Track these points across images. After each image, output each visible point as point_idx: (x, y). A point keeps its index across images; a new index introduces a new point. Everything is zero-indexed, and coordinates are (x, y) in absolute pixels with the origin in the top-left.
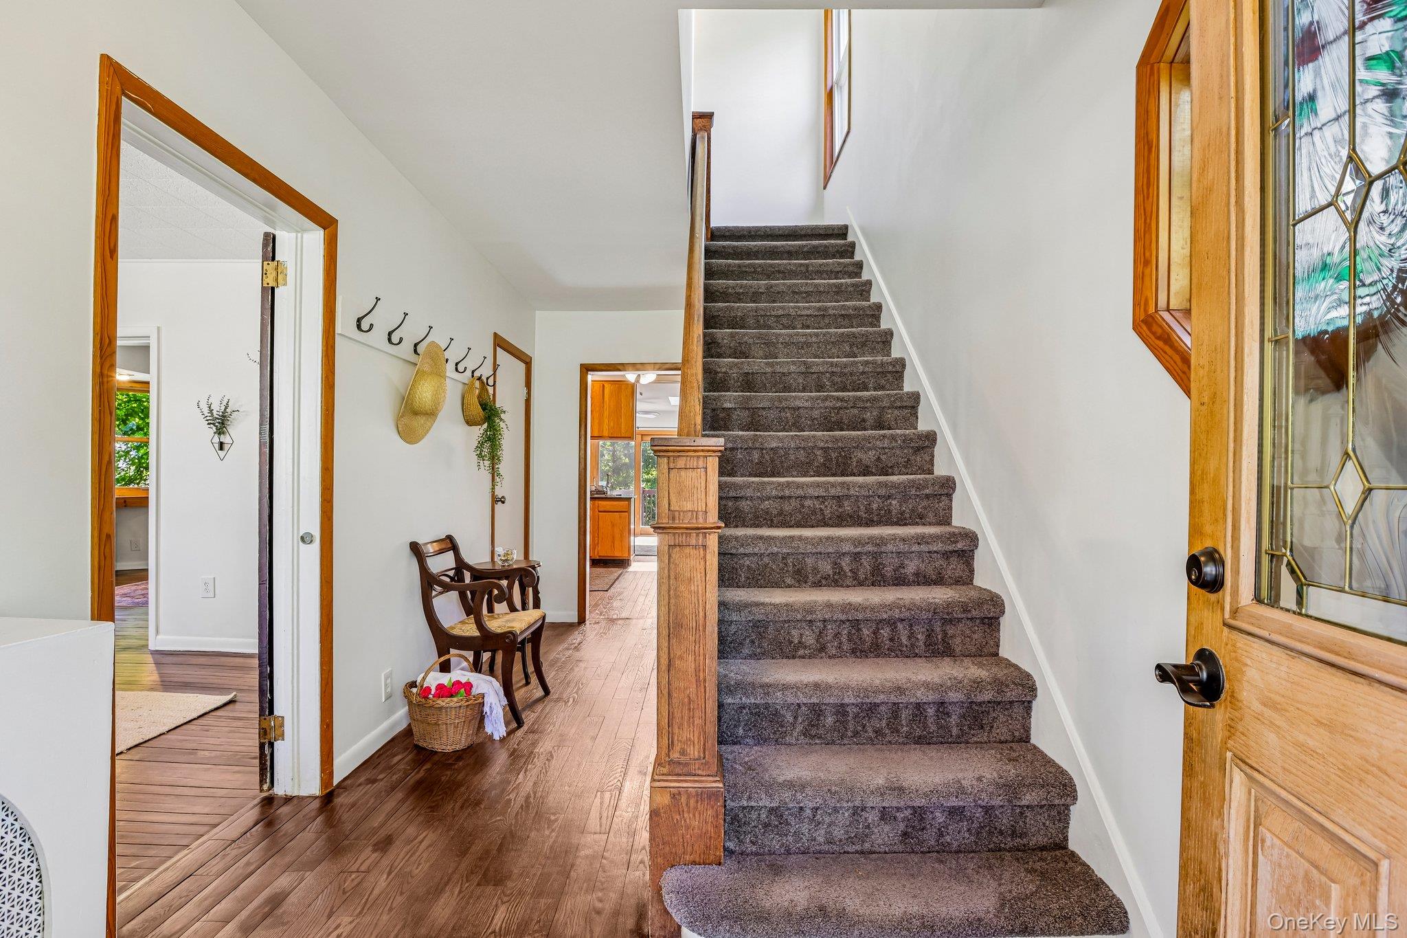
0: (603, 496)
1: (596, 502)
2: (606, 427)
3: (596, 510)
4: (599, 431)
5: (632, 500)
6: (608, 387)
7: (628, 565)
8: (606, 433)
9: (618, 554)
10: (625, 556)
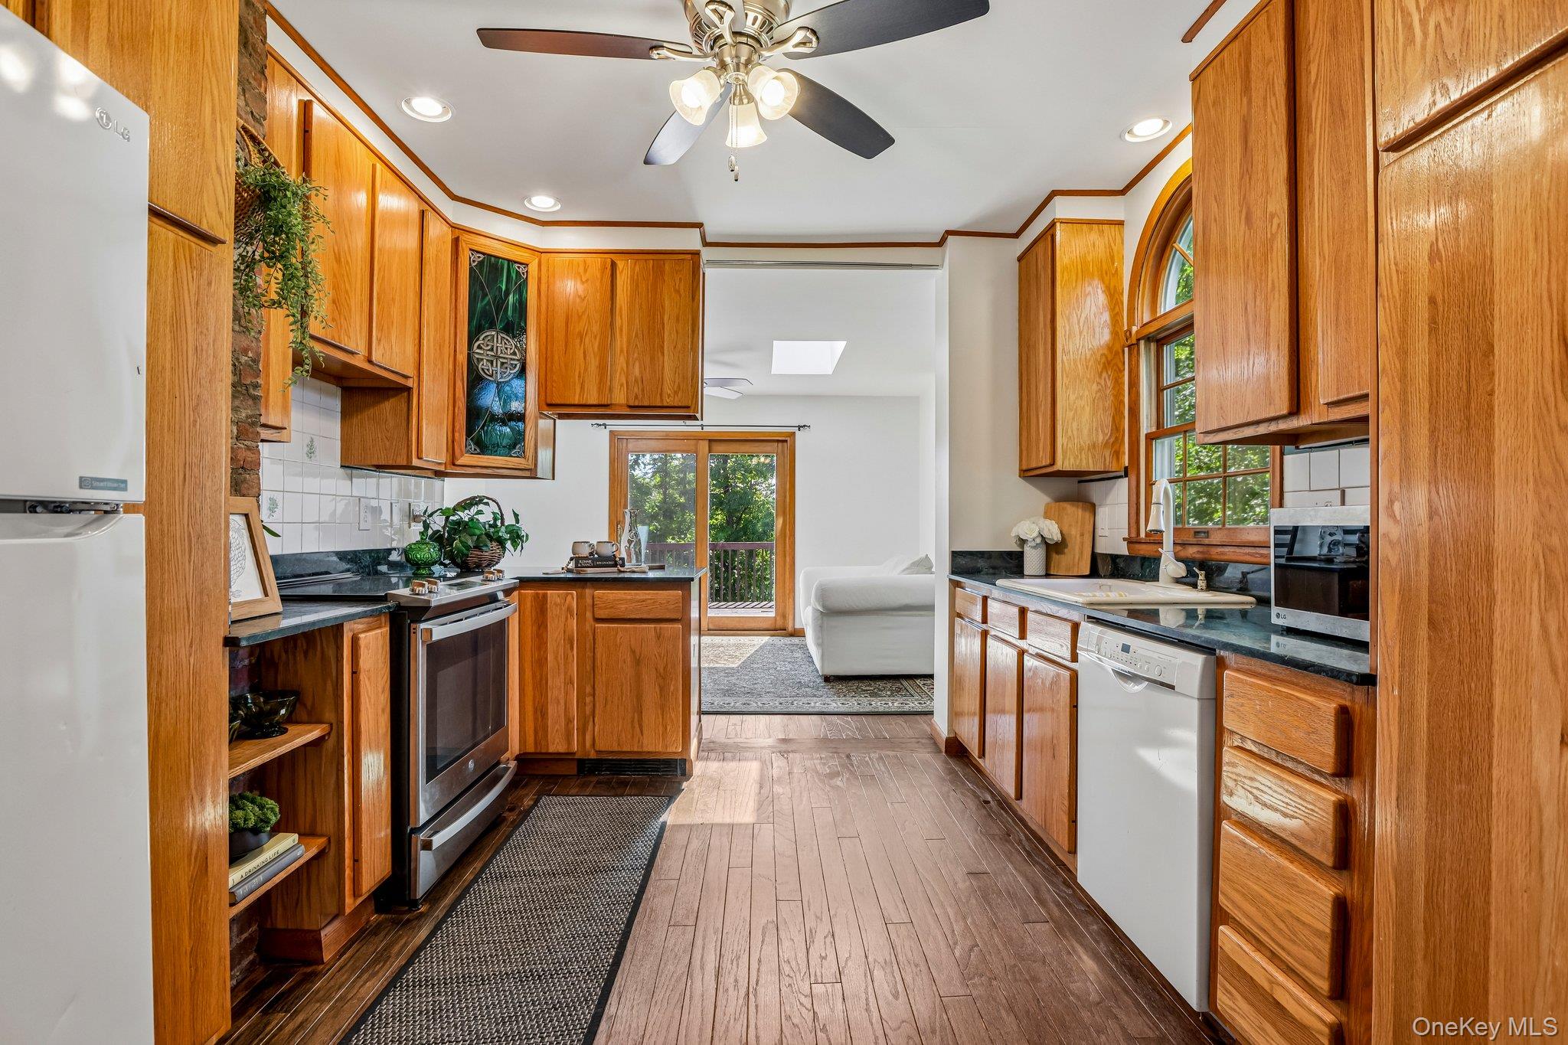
0: (610, 573)
1: (588, 592)
2: (619, 379)
3: (589, 615)
4: (600, 390)
5: (694, 587)
6: (625, 271)
7: (684, 774)
8: (620, 397)
9: (652, 744)
10: (674, 749)
